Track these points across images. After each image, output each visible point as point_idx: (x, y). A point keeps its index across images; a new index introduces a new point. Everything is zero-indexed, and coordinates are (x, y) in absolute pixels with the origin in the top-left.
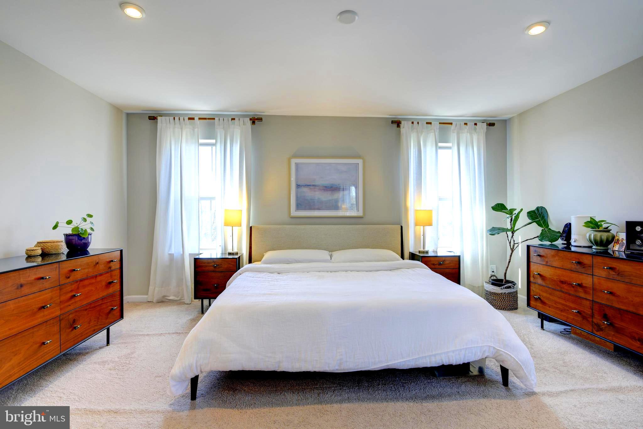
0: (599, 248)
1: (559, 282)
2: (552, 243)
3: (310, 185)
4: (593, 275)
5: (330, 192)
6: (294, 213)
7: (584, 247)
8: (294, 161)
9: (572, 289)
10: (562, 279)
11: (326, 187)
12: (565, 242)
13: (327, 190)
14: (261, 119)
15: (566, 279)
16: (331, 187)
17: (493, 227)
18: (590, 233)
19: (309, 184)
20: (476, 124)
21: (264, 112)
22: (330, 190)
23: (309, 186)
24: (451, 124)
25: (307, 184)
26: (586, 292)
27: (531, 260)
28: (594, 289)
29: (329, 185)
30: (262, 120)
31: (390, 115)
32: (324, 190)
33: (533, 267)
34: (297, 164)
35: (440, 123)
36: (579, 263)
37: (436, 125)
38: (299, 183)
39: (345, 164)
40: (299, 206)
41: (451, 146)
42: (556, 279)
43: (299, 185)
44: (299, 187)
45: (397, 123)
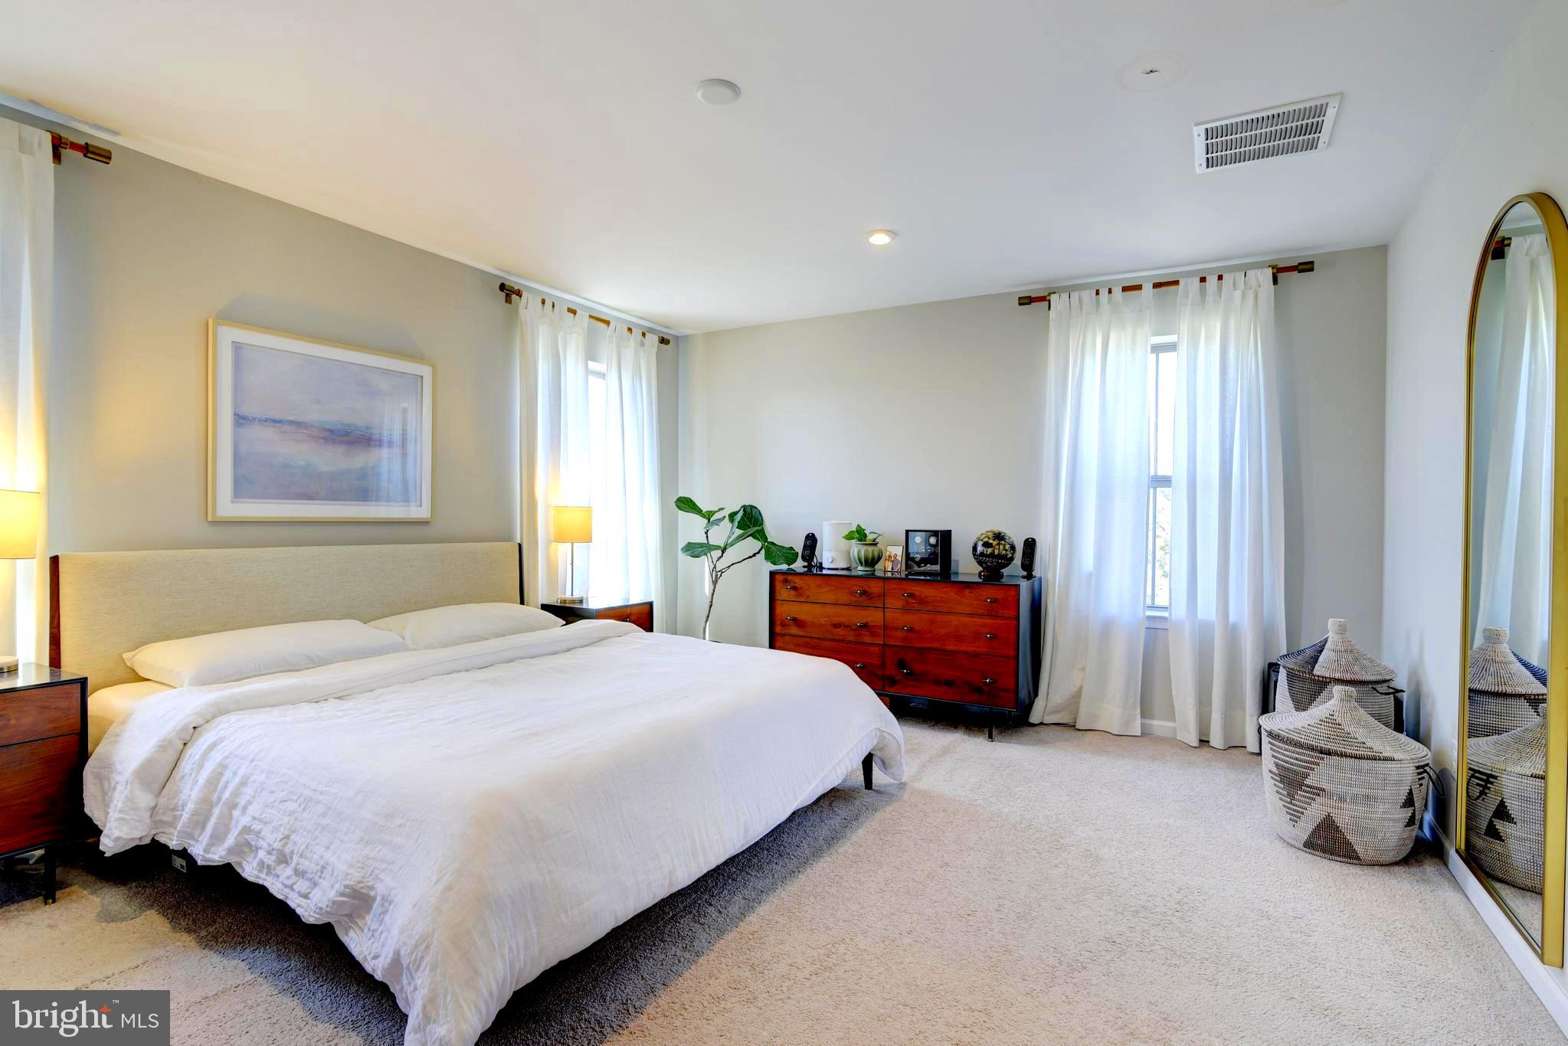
0: (867, 569)
1: (829, 627)
2: (791, 567)
3: (280, 422)
4: (884, 608)
5: (341, 450)
6: (228, 507)
7: (843, 569)
8: (229, 335)
9: (852, 633)
10: (836, 620)
11: (330, 431)
12: (806, 564)
13: (334, 442)
14: (107, 154)
15: (842, 620)
16: (347, 434)
17: (689, 543)
18: (857, 549)
19: (278, 417)
20: (644, 335)
21: (116, 133)
22: (341, 442)
23: (278, 425)
24: (608, 323)
25: (273, 417)
26: (873, 634)
27: (778, 597)
28: (885, 627)
29: (339, 427)
30: (110, 158)
31: (499, 269)
32: (325, 439)
33: (780, 609)
34: (237, 347)
35: (591, 317)
36: (865, 593)
37: (583, 317)
38: (246, 410)
39: (386, 372)
40: (242, 487)
41: (606, 370)
42: (824, 623)
43: (244, 418)
44: (242, 424)
45: (509, 292)
